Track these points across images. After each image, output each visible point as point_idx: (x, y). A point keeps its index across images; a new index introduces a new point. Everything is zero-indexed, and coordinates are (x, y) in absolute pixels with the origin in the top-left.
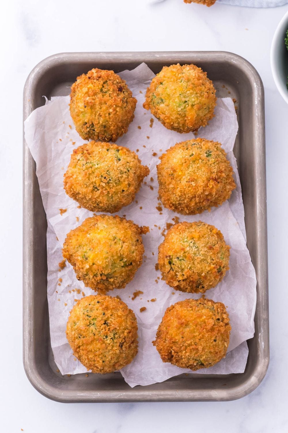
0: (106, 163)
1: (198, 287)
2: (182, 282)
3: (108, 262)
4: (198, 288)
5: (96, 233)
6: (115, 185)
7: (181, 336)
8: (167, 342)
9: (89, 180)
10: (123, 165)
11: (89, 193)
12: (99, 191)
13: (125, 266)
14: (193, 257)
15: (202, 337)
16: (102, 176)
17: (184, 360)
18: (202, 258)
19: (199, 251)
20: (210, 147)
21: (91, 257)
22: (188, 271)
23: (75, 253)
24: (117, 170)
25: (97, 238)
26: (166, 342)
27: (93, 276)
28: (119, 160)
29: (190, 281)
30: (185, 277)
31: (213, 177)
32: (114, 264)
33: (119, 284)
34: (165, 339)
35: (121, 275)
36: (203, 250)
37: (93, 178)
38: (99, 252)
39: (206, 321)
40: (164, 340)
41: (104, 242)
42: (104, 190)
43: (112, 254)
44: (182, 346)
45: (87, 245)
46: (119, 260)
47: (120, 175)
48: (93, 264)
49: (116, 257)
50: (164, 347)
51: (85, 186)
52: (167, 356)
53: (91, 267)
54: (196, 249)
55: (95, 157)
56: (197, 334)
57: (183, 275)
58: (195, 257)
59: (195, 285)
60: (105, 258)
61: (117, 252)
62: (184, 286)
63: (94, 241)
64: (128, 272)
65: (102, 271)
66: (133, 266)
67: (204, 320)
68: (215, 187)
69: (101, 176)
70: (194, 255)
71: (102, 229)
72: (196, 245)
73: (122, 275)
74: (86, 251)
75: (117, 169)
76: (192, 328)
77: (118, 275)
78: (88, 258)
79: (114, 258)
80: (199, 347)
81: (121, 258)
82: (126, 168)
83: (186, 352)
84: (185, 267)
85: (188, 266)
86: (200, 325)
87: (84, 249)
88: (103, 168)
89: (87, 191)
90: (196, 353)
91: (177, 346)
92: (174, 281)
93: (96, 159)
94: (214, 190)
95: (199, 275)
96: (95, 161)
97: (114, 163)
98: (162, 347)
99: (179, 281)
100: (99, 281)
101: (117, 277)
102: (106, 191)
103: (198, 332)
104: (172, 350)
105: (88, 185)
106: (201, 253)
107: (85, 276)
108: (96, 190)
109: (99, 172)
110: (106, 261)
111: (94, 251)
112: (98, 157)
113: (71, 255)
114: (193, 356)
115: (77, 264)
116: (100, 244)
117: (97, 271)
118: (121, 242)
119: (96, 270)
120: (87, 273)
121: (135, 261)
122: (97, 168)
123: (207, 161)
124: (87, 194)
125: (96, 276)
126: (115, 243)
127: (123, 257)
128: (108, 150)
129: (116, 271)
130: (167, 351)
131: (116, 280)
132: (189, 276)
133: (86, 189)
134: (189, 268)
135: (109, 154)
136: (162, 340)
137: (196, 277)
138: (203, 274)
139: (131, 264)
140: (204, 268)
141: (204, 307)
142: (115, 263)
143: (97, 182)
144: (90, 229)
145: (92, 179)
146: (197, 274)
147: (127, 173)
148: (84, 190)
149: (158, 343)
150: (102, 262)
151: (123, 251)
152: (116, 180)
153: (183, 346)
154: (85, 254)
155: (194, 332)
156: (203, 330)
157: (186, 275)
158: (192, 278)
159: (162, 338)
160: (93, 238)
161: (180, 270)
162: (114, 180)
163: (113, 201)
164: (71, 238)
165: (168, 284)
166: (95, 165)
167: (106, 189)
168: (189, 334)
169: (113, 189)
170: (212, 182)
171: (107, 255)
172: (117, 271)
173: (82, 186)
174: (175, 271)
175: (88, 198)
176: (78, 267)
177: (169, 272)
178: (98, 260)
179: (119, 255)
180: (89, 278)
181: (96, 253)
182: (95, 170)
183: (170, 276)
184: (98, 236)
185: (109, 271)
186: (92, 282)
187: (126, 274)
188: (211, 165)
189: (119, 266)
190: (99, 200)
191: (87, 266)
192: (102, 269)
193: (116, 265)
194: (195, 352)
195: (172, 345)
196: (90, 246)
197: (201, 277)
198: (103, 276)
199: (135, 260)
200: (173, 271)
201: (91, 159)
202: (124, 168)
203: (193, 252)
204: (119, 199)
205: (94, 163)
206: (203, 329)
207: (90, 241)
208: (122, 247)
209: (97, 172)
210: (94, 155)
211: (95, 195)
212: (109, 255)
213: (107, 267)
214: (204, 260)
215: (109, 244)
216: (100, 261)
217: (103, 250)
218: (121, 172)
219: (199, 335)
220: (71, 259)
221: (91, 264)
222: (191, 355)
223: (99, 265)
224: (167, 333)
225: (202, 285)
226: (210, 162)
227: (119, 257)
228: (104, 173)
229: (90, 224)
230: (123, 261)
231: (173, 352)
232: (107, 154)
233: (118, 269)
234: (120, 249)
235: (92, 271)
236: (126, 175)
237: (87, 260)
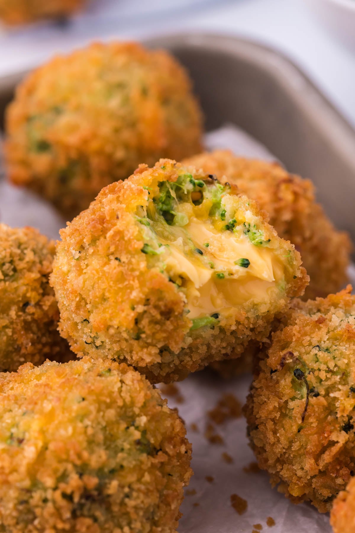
27: (54, 481)
32: (109, 442)
43: (99, 402)
57: (353, 390)
65: (79, 455)
79: (107, 416)
92: (331, 432)
110: (86, 427)
127: (134, 413)
142: (113, 438)
151: (130, 391)
154: (14, 430)
161: (338, 379)
174: (323, 393)
179: (120, 402)
181: (48, 408)
189: (129, 443)
191: (30, 451)
193: (119, 443)
208: (123, 382)
230: (137, 424)
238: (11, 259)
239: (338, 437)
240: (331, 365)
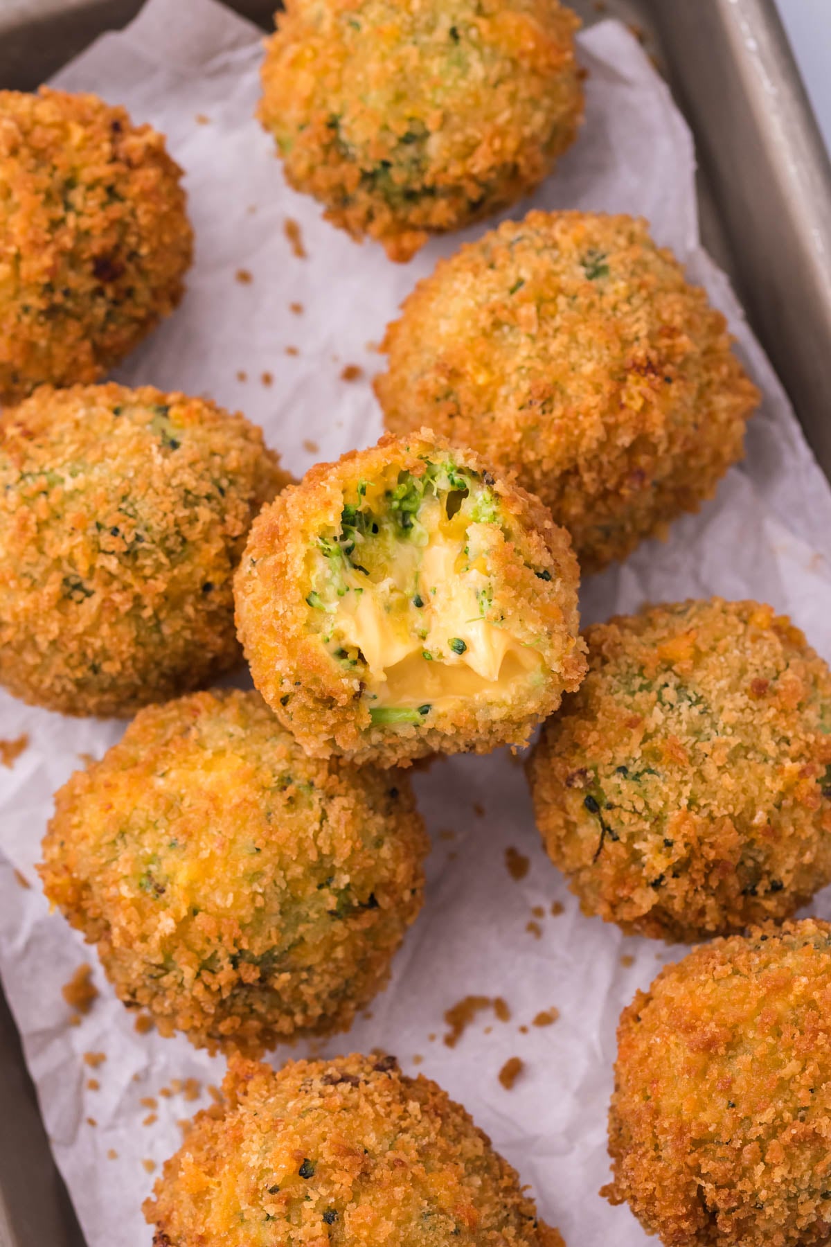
0: (112, 464)
1: (754, 893)
2: (670, 882)
3: (263, 895)
4: (752, 899)
5: (194, 768)
6: (164, 560)
7: (722, 1102)
8: (668, 1153)
9: (41, 551)
10: (192, 464)
11: (47, 613)
12: (96, 600)
13: (346, 911)
14: (692, 747)
15: (818, 1073)
16: (99, 526)
17: (769, 1211)
18: (735, 741)
19: (710, 715)
20: (597, 237)
21: (182, 878)
22: (685, 818)
23: (102, 869)
24: (170, 491)
25: (200, 789)
26: (663, 1154)
27: (197, 968)
28: (175, 445)
29: (707, 865)
30: (680, 850)
31: (634, 357)
32: (290, 905)
33: (324, 1008)
34: (657, 1147)
35: (327, 958)
36: (728, 705)
37: (57, 540)
38: (218, 852)
39: (816, 995)
40: (652, 1153)
41: (236, 800)
42: (118, 591)
43: (281, 855)
44: (743, 1145)
45: (156, 828)
46: (314, 882)
47: (186, 512)
48: (194, 912)
49: (297, 871)
50: (660, 1180)
51: (27, 583)
52: (686, 1217)
53: (183, 925)
54: (696, 711)
55: (59, 448)
56: (792, 1067)
57: (668, 844)
58: (698, 745)
59: (734, 883)
60: (245, 874)
61: (300, 841)
62: (687, 905)
63: (187, 802)
64: (360, 943)
65: (236, 942)
66: (383, 914)
67: (803, 996)
68: (654, 399)
69: (92, 524)
70: (693, 740)
71: (221, 743)
72: (690, 693)
73: (335, 960)
74: (155, 855)
75: (169, 485)
76: (760, 1050)
77: (314, 959)
78: (168, 887)
79: (289, 874)
80: (820, 1126)
81: (323, 874)
82: (207, 475)
83: (769, 1168)
84: (666, 803)
85: (680, 794)
86: (795, 1023)
87: (142, 846)
88: (100, 490)
89: (36, 603)
90: (817, 1159)
91: (719, 1153)
92: (633, 889)
93: (62, 454)
94: (657, 416)
95: (741, 823)
96: (60, 461)
97: (150, 459)
98: (650, 1186)
99: (656, 884)
100: (226, 994)
101: (309, 969)
102: (129, 594)
103: (797, 1058)
104: (703, 1183)
105: (37, 576)
106: (722, 720)
107: (161, 976)
108: (78, 595)
109: (85, 509)
110: (255, 893)
111: (192, 846)
112: (72, 442)
113: (86, 886)
114: (806, 1178)
115: (113, 921)
116: (218, 810)
117: (215, 941)
118: (316, 797)
119: (208, 941)
120: (168, 958)
121: (388, 887)
122: (71, 496)
123: (596, 297)
124: (41, 622)
125: (213, 972)
126: (291, 800)
127: (333, 866)
128: (117, 412)
129: (302, 939)
130: (681, 1196)
131: (307, 981)
132: (694, 842)
133: (31, 596)
134: (684, 802)
135: (126, 426)
136: (644, 1155)
137: (730, 838)
138: (760, 818)
139: (373, 902)
140: (754, 789)
141: (790, 947)
142: (295, 900)
143: (78, 555)
144: (165, 754)
145: (52, 545)
146: (728, 821)
147: (214, 502)
148: (23, 602)
149: (627, 1177)
150: (237, 896)
151: (331, 837)
152: (166, 538)
153: (746, 1142)
154: (153, 868)
155: (780, 1065)
156: (812, 1041)
157: (679, 837)
158: (712, 846)
159: (641, 1144)
160: (183, 791)
161: (647, 826)
162: (157, 538)
163: (163, 643)
164: (77, 802)
165: (611, 920)
166: (62, 481)
167: (125, 587)
168: (756, 1081)
169: (156, 579)
170: (637, 382)
171: (257, 859)
172: (307, 939)
173: (12, 584)
174: (624, 839)
175: (43, 642)
176: (124, 933)
177: (599, 852)
178: (213, 889)
179: (312, 856)
180: (181, 985)
181: (205, 854)
182: (62, 503)
183: (608, 870)
184: (207, 780)
185: (269, 938)
186: (194, 999)
187: (354, 953)
188: (615, 308)
189: (318, 912)
190: (98, 643)
191: (166, 924)
192: (237, 932)
193: (303, 909)
194: (808, 1154)
195: (696, 1155)
196: (172, 830)
197: (753, 835)
198: (243, 965)
199: (391, 883)
200: (616, 839)
201: (43, 455)
202: (201, 477)
203: (684, 727)
204: (194, 632)
205: (58, 472)
206: (816, 1036)
207: (170, 807)
208: (324, 817)
209: (73, 511)
210: (53, 437)
211: (77, 622)
212: (267, 861)
213: (260, 922)
214: (747, 750)
215: (262, 807)
216: (225, 894)
217: (233, 842)
218: (189, 499)
219: (804, 1069)
220: (85, 904)
221: (184, 912)
222: (797, 1174)
223: (219, 916)
224: (656, 1113)
225: (769, 873)
226: (610, 298)
227: (313, 869)
228: (107, 508)
229: (161, 731)
230: (334, 885)
231: (709, 1187)
232: (115, 426)
233: (311, 931)
234: (316, 826)
235: (189, 947)
236: (212, 510)
237: (164, 895)
238: (177, 528)
239: (642, 897)
240: (640, 806)
